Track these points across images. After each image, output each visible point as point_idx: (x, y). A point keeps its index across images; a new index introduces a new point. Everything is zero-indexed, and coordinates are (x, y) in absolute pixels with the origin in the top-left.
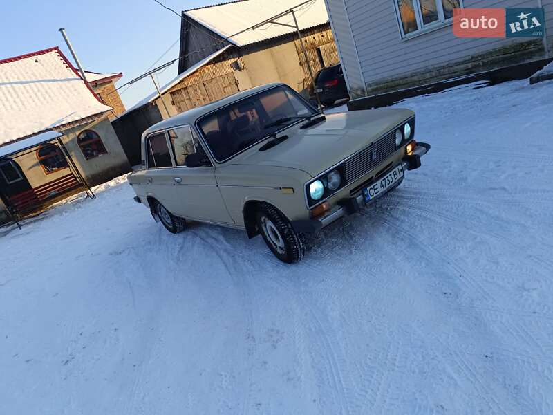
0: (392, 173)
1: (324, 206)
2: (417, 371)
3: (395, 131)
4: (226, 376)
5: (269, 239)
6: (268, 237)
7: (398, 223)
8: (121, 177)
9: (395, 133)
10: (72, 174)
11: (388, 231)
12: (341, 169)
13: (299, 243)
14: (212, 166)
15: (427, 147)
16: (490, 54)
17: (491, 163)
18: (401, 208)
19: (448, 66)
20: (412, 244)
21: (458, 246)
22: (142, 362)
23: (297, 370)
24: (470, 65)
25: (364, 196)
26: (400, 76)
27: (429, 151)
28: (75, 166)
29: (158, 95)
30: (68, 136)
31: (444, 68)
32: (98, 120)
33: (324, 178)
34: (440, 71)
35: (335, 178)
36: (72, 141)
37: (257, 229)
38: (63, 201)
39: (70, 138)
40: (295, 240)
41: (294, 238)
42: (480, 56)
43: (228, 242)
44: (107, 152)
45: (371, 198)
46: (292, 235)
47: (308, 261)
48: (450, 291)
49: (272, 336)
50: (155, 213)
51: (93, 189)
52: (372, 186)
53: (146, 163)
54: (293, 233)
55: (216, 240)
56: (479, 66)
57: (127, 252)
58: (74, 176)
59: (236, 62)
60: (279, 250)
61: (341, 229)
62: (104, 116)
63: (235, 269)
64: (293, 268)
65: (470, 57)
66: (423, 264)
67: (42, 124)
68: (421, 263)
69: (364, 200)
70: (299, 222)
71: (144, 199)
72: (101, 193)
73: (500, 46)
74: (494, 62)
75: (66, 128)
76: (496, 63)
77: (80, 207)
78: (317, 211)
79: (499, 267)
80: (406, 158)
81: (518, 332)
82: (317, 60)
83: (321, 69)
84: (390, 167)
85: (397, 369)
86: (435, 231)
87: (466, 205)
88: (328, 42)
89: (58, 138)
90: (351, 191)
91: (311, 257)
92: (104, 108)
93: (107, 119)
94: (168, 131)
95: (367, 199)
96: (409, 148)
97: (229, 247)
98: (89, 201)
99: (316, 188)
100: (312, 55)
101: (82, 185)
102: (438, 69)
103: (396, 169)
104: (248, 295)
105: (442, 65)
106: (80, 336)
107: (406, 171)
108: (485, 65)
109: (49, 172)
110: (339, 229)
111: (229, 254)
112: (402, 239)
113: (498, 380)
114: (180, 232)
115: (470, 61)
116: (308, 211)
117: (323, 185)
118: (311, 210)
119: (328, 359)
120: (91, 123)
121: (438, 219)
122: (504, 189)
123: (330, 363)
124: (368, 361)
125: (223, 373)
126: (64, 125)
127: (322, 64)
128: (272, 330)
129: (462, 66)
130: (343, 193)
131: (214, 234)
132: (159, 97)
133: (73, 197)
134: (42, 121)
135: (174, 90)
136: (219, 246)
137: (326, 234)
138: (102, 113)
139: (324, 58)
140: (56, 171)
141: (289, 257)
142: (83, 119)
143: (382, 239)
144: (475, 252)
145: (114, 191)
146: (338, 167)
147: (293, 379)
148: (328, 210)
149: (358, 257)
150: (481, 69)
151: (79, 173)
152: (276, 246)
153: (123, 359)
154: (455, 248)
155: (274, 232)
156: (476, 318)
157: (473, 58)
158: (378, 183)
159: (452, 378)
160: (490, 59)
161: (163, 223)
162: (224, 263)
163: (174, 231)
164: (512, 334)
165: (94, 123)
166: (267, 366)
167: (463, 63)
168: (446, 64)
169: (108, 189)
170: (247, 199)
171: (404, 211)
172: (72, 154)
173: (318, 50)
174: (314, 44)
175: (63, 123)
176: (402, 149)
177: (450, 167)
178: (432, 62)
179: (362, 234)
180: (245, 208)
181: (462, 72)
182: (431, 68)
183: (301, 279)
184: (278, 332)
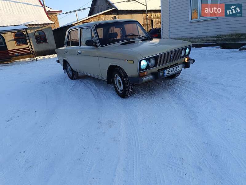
0: (177, 66)
1: (145, 73)
2: (174, 144)
3: (183, 49)
4: (85, 136)
5: (116, 86)
6: (116, 85)
7: (175, 90)
8: (51, 55)
9: (182, 50)
10: (29, 48)
11: (169, 92)
12: (156, 58)
13: (130, 88)
14: (97, 47)
15: (194, 61)
16: (225, 36)
17: (218, 75)
18: (177, 85)
19: (206, 37)
20: (180, 98)
21: (200, 102)
22: (45, 126)
23: (119, 137)
24: (215, 39)
25: (164, 73)
26: (185, 37)
27: (195, 63)
28: (31, 44)
29: (77, 22)
30: (30, 31)
31: (204, 38)
32: (46, 27)
33: (148, 60)
34: (202, 39)
35: (153, 62)
36: (32, 33)
37: (112, 81)
38: (21, 60)
39: (31, 32)
40: (128, 86)
41: (128, 85)
42: (221, 36)
43: (96, 86)
44: (47, 42)
45: (166, 75)
46: (128, 84)
47: (132, 98)
48: (193, 118)
49: (109, 123)
50: (65, 69)
51: (37, 57)
52: (167, 70)
53: (66, 44)
54: (128, 83)
55: (91, 84)
56: (219, 40)
57: (48, 83)
58: (29, 49)
59: (115, 17)
60: (120, 91)
61: (149, 89)
62: (50, 25)
63: (97, 96)
64: (124, 100)
65: (216, 36)
66: (183, 106)
67: (20, 22)
68: (182, 106)
69: (163, 75)
70: (132, 78)
71: (61, 61)
72: (40, 60)
73: (230, 33)
74: (226, 40)
75: (30, 27)
76: (227, 40)
77: (29, 63)
78: (142, 74)
79: (216, 111)
80: (184, 63)
81: (220, 135)
82: (151, 25)
83: (151, 28)
84: (177, 64)
85: (164, 142)
86: (190, 95)
87: (206, 88)
88: (157, 18)
89: (26, 29)
90: (158, 70)
91: (134, 97)
92: (50, 22)
93: (51, 27)
94: (80, 29)
95: (164, 75)
96: (186, 59)
97: (96, 88)
98: (34, 62)
99: (144, 63)
100: (149, 22)
101: (32, 53)
102: (202, 38)
103: (179, 66)
104: (102, 107)
105: (204, 36)
106: (17, 112)
107: (183, 68)
108: (222, 40)
109: (18, 45)
110: (148, 89)
111: (96, 91)
112: (175, 96)
113: (209, 152)
114: (75, 79)
115: (216, 37)
116: (138, 73)
117: (147, 64)
118: (139, 73)
119: (134, 135)
120: (43, 27)
121: (192, 91)
122: (222, 84)
123: (135, 136)
124: (152, 138)
125: (84, 135)
126: (30, 25)
127: (152, 27)
128: (110, 121)
129: (212, 39)
130: (154, 70)
131: (90, 82)
132: (77, 23)
133: (27, 59)
134: (20, 21)
135: (85, 22)
136: (92, 87)
137: (141, 90)
138: (49, 24)
139: (154, 25)
140: (21, 45)
141: (124, 95)
142: (40, 24)
143: (166, 95)
144: (207, 104)
145: (47, 60)
146: (155, 56)
147: (116, 140)
148: (146, 75)
149: (154, 100)
150: (220, 41)
151: (32, 48)
152: (119, 89)
153: (36, 124)
154: (198, 102)
155: (119, 82)
156: (203, 129)
157: (217, 36)
158: (171, 69)
159: (189, 149)
160: (224, 38)
161: (68, 74)
162: (93, 93)
163: (72, 78)
164: (217, 136)
165: (44, 28)
166: (105, 134)
167: (213, 37)
168: (205, 36)
169: (44, 59)
170: (110, 64)
171: (178, 86)
172: (31, 39)
173: (152, 21)
174: (151, 18)
175: (30, 24)
176: (183, 59)
177: (201, 74)
178: (200, 34)
179: (158, 92)
180: (108, 69)
181: (212, 41)
182: (199, 37)
183: (127, 104)
184: (113, 122)
